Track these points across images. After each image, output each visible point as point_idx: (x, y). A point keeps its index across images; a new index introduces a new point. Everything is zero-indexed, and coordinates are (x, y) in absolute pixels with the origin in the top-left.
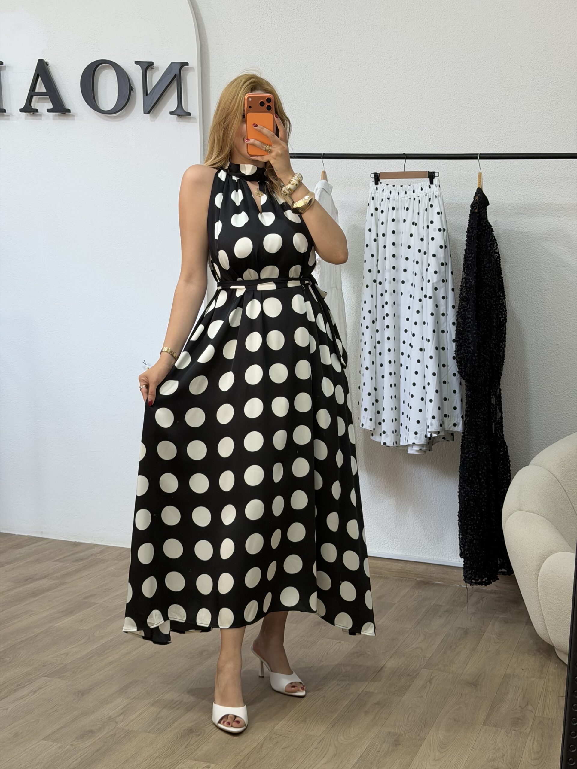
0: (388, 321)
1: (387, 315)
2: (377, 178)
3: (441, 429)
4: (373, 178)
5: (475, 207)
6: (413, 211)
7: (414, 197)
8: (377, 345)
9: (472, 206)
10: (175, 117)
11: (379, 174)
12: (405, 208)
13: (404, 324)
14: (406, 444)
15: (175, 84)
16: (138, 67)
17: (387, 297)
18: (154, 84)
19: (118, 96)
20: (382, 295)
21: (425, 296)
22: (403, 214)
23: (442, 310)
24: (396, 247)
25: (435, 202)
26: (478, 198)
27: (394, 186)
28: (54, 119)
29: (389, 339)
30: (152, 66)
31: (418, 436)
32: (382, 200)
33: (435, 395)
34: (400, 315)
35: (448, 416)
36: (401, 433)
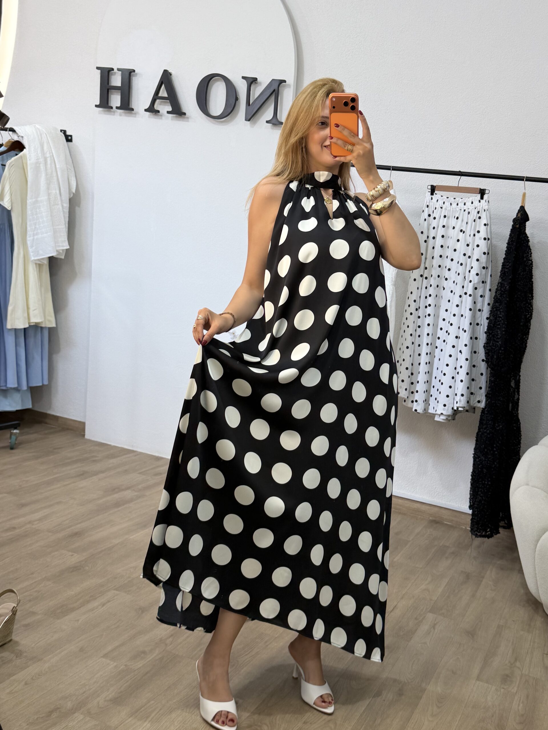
0: (429, 310)
1: (430, 305)
2: (433, 190)
3: (467, 405)
4: (429, 189)
5: (517, 223)
6: (462, 221)
7: (464, 209)
8: (418, 328)
9: (515, 220)
10: (269, 125)
11: (435, 186)
12: (456, 217)
13: (443, 314)
14: (434, 413)
15: (273, 98)
16: (244, 82)
17: (431, 291)
18: (256, 96)
19: (226, 104)
20: (426, 288)
21: (466, 294)
22: (453, 222)
23: (479, 306)
24: (443, 249)
25: (483, 215)
26: (520, 215)
27: (448, 198)
28: (172, 120)
29: (429, 325)
30: (256, 81)
31: (446, 407)
32: (436, 208)
33: (466, 376)
34: (440, 306)
35: (474, 394)
36: (430, 403)
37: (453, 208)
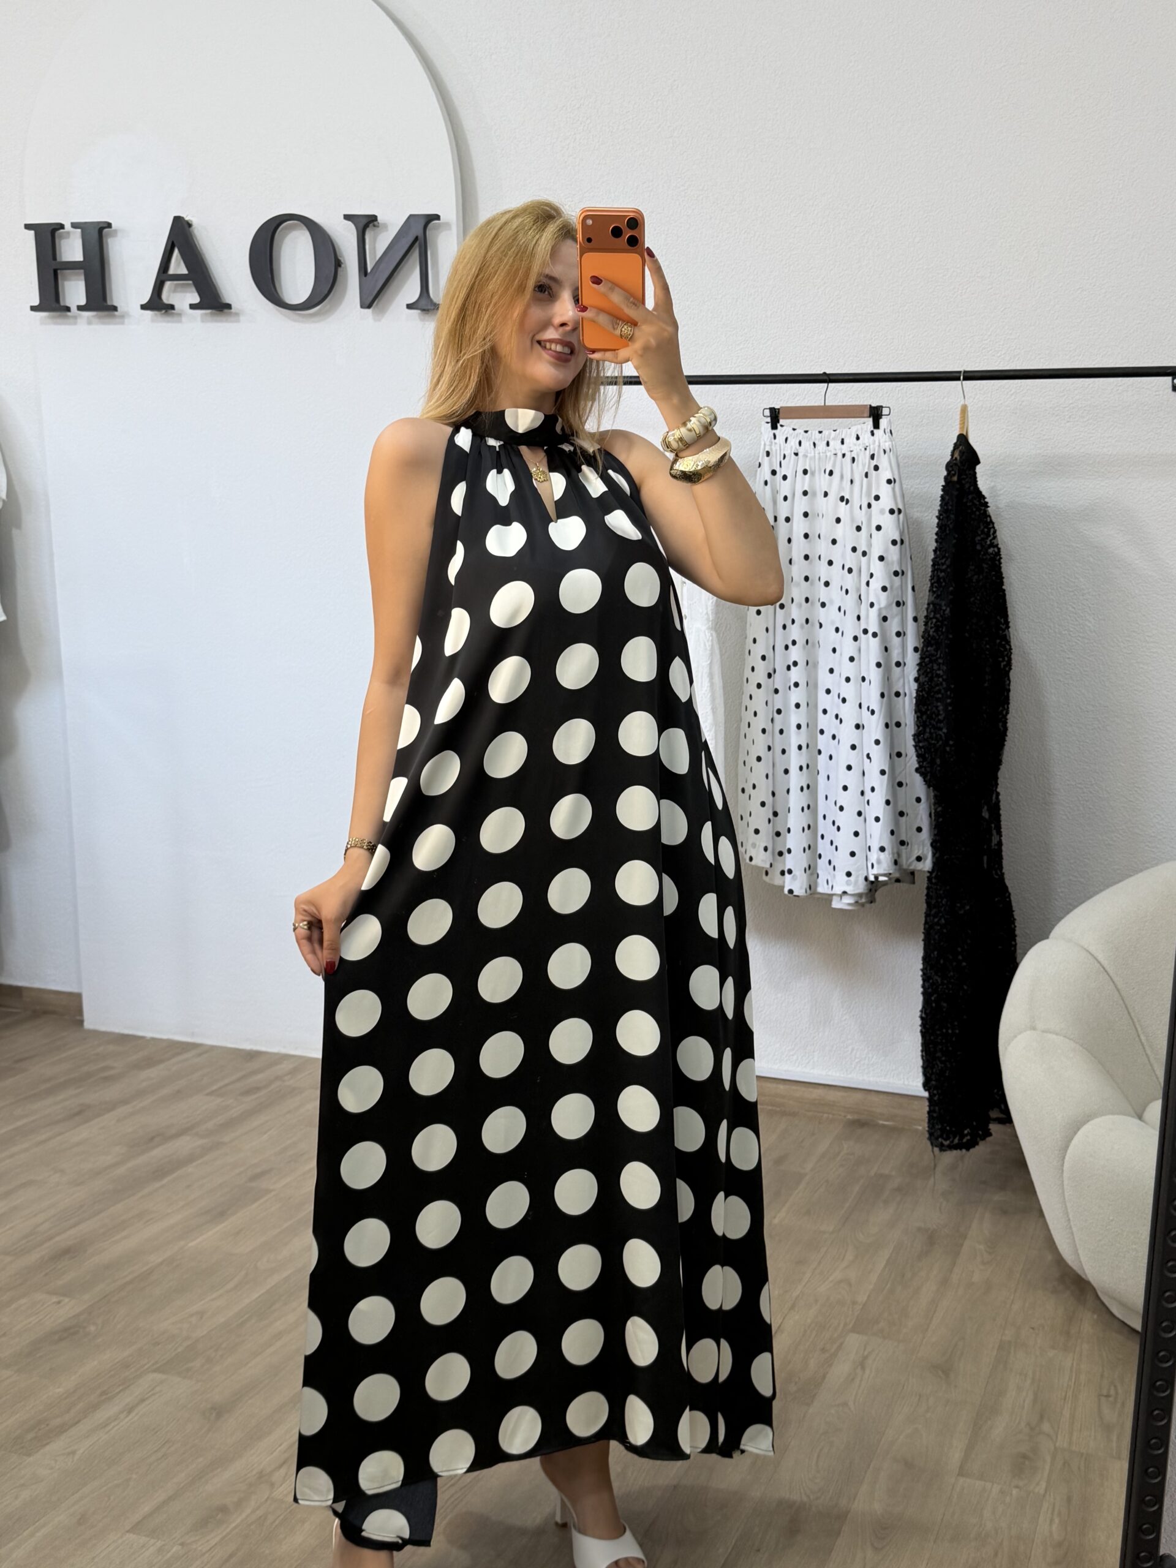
0: (795, 675)
1: (795, 664)
2: (775, 417)
3: (895, 870)
4: (768, 417)
5: (953, 472)
6: (842, 477)
7: (843, 452)
8: (776, 715)
9: (949, 466)
10: (415, 313)
11: (779, 409)
12: (827, 472)
13: (825, 680)
14: (830, 892)
15: (415, 255)
16: (350, 225)
17: (795, 632)
18: (379, 254)
19: (316, 277)
20: (784, 627)
21: (865, 631)
22: (822, 482)
23: (896, 656)
24: (810, 541)
25: (883, 461)
26: (959, 455)
27: (806, 432)
28: (202, 321)
29: (798, 706)
30: (375, 223)
31: (852, 878)
32: (784, 457)
33: (884, 809)
34: (818, 662)
35: (908, 844)
36: (819, 872)
37: (819, 453)
